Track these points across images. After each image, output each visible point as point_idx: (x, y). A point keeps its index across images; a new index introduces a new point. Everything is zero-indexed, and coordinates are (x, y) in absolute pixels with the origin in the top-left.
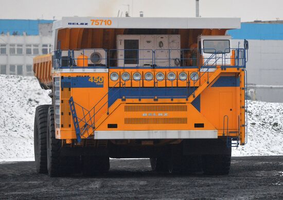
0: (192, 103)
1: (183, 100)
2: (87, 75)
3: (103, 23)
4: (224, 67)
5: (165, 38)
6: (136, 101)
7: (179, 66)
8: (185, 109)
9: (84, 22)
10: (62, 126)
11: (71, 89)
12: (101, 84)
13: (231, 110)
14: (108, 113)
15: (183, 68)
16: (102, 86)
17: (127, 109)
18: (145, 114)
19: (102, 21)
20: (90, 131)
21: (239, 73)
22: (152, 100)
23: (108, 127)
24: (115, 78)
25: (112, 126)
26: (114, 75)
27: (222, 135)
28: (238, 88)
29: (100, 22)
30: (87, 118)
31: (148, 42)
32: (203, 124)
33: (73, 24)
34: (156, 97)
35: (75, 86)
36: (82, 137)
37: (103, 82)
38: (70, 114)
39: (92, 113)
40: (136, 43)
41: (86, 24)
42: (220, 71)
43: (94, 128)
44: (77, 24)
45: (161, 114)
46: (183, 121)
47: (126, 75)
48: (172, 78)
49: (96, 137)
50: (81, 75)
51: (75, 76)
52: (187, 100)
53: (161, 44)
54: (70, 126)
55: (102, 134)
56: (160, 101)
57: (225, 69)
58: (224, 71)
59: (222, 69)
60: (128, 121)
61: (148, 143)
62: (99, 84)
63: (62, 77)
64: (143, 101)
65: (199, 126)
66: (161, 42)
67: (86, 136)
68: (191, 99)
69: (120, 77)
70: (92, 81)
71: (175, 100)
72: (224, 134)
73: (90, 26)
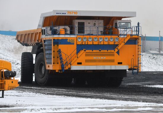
0: (117, 52)
1: (113, 51)
2: (66, 38)
3: (73, 13)
4: (131, 35)
5: (97, 22)
6: (91, 51)
7: (103, 34)
8: (113, 55)
9: (64, 13)
10: (54, 63)
11: (59, 45)
12: (73, 43)
13: (133, 56)
14: (77, 57)
15: (105, 35)
16: (73, 44)
17: (86, 55)
18: (95, 58)
19: (73, 12)
20: (69, 66)
21: (138, 38)
22: (98, 51)
23: (78, 64)
24: (80, 40)
25: (79, 63)
26: (79, 39)
27: (130, 68)
28: (137, 45)
29: (72, 13)
30: (68, 59)
31: (89, 23)
32: (122, 63)
33: (59, 13)
34: (100, 50)
35: (61, 44)
36: (65, 69)
37: (74, 42)
38: (58, 57)
39: (70, 57)
40: (83, 24)
41: (65, 14)
42: (130, 37)
43: (71, 64)
44: (61, 13)
45: (102, 58)
46: (113, 61)
47: (85, 39)
48: (106, 40)
49: (72, 69)
50: (64, 38)
51: (61, 39)
52: (114, 51)
53: (95, 24)
54: (58, 63)
55: (75, 67)
56: (102, 51)
57: (132, 36)
58: (131, 37)
59: (131, 36)
60: (87, 61)
61: (90, 72)
62: (72, 43)
63: (54, 39)
64: (94, 51)
65: (120, 63)
66: (95, 23)
67: (67, 68)
68: (116, 50)
69: (82, 39)
70: (69, 41)
71: (109, 51)
72: (131, 67)
73: (67, 15)
